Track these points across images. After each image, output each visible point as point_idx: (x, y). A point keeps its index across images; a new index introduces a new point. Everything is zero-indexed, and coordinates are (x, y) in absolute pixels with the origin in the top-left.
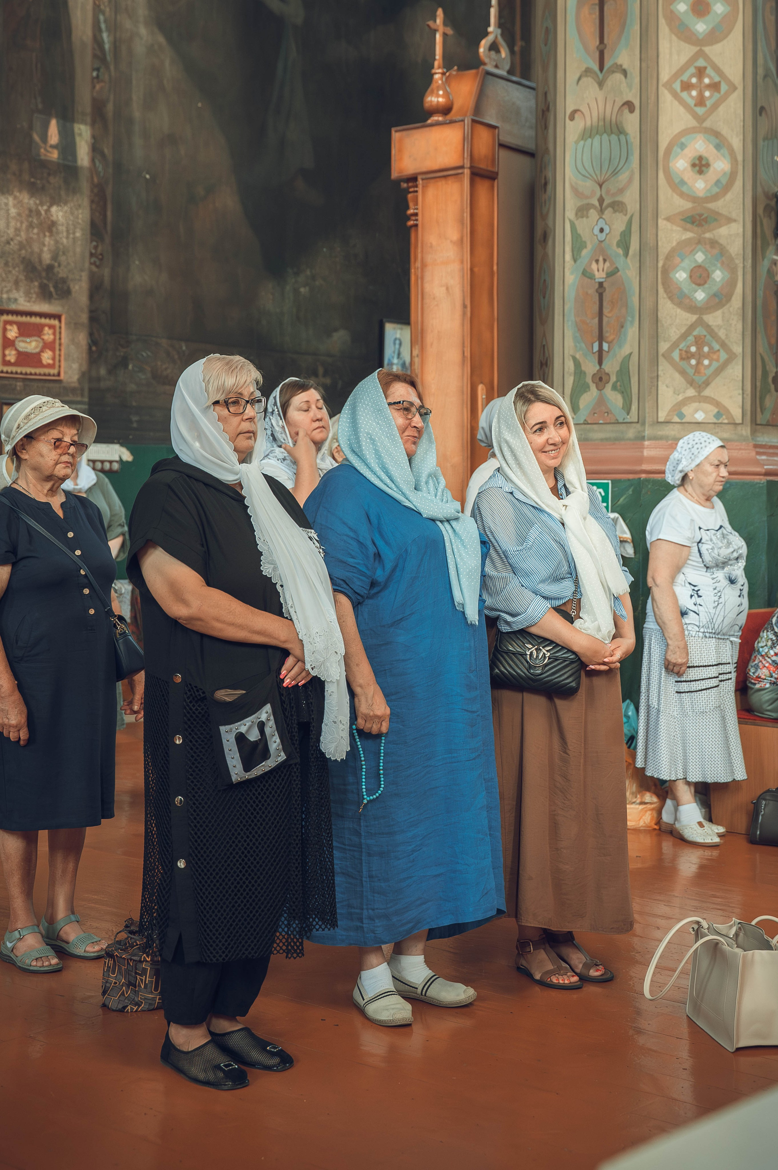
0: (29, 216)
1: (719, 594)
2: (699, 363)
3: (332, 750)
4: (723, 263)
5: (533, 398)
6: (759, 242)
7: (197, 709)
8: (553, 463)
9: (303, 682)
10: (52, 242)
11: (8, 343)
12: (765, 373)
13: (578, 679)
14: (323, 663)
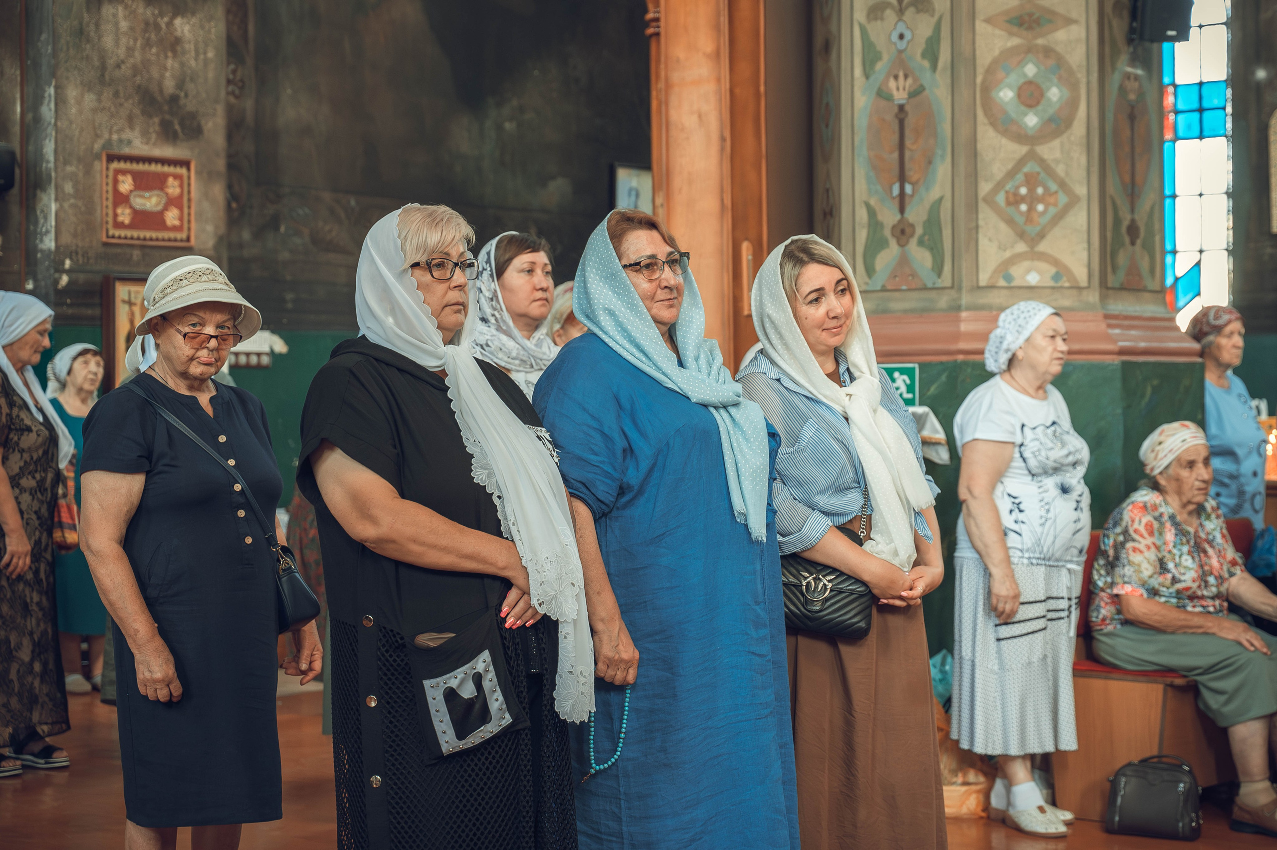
0: (145, 31)
1: (1047, 507)
2: (1031, 209)
3: (568, 709)
4: (1060, 78)
5: (806, 258)
6: (1107, 50)
7: (395, 661)
8: (834, 341)
9: (531, 622)
10: (176, 65)
11: (121, 199)
12: (1117, 221)
13: (868, 618)
14: (555, 597)
